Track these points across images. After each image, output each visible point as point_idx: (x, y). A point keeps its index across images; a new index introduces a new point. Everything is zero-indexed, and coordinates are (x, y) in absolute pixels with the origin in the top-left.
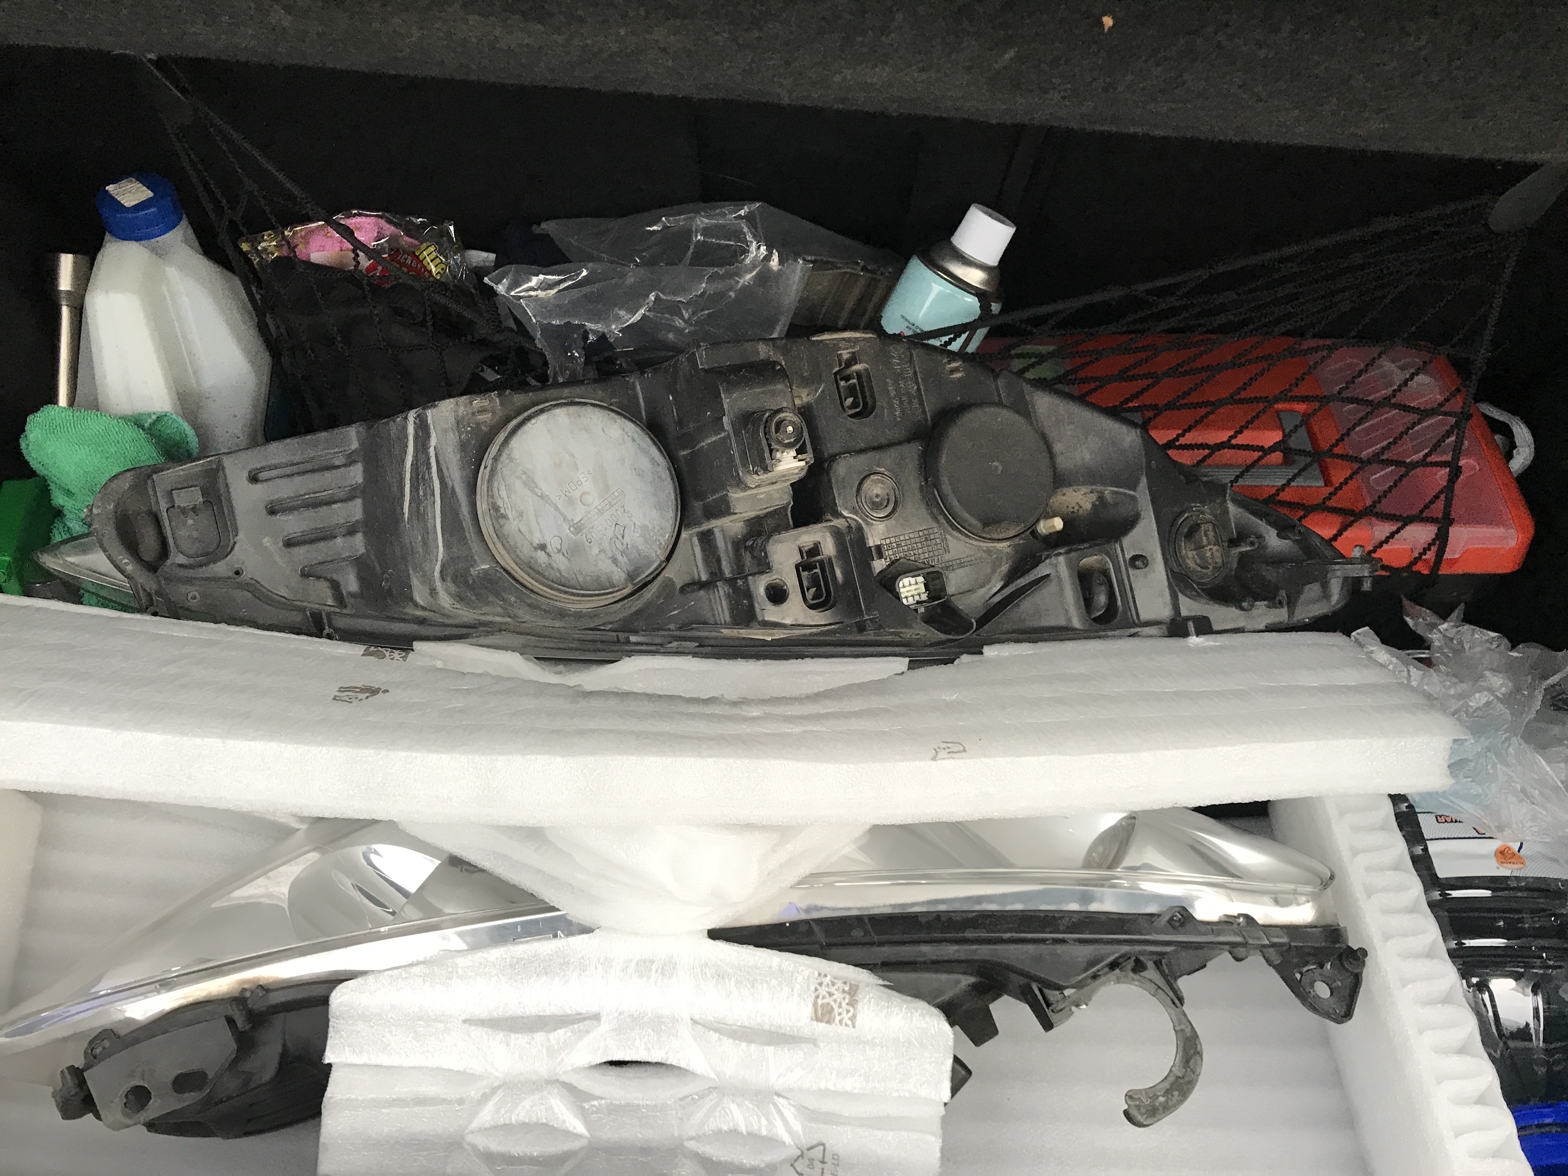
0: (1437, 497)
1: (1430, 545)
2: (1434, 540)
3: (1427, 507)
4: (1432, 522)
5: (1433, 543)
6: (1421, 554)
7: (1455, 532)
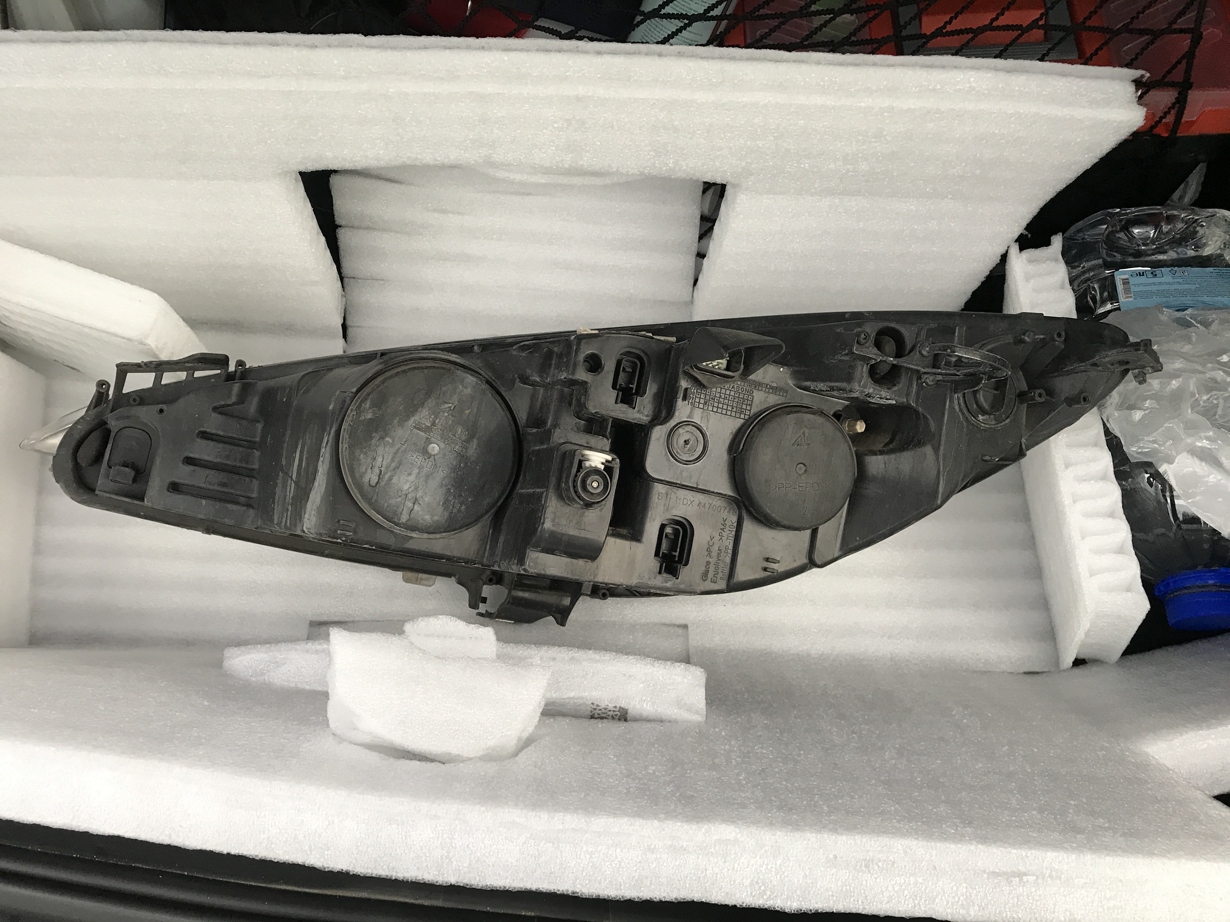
0: (1179, 62)
1: (1169, 108)
2: (1174, 104)
3: (1169, 72)
4: (1172, 86)
5: (1173, 107)
6: (1161, 118)
7: (1194, 96)
